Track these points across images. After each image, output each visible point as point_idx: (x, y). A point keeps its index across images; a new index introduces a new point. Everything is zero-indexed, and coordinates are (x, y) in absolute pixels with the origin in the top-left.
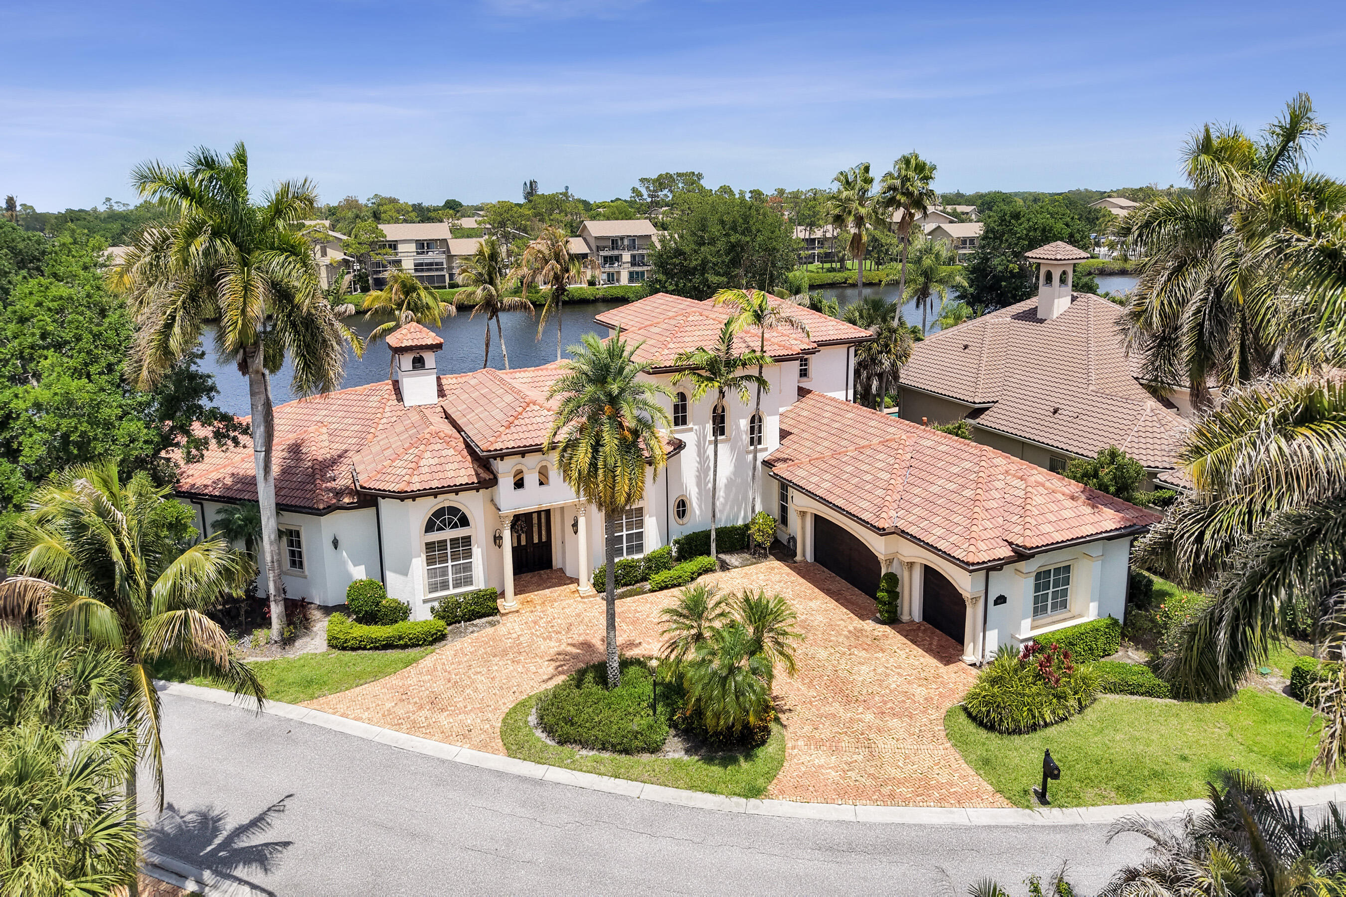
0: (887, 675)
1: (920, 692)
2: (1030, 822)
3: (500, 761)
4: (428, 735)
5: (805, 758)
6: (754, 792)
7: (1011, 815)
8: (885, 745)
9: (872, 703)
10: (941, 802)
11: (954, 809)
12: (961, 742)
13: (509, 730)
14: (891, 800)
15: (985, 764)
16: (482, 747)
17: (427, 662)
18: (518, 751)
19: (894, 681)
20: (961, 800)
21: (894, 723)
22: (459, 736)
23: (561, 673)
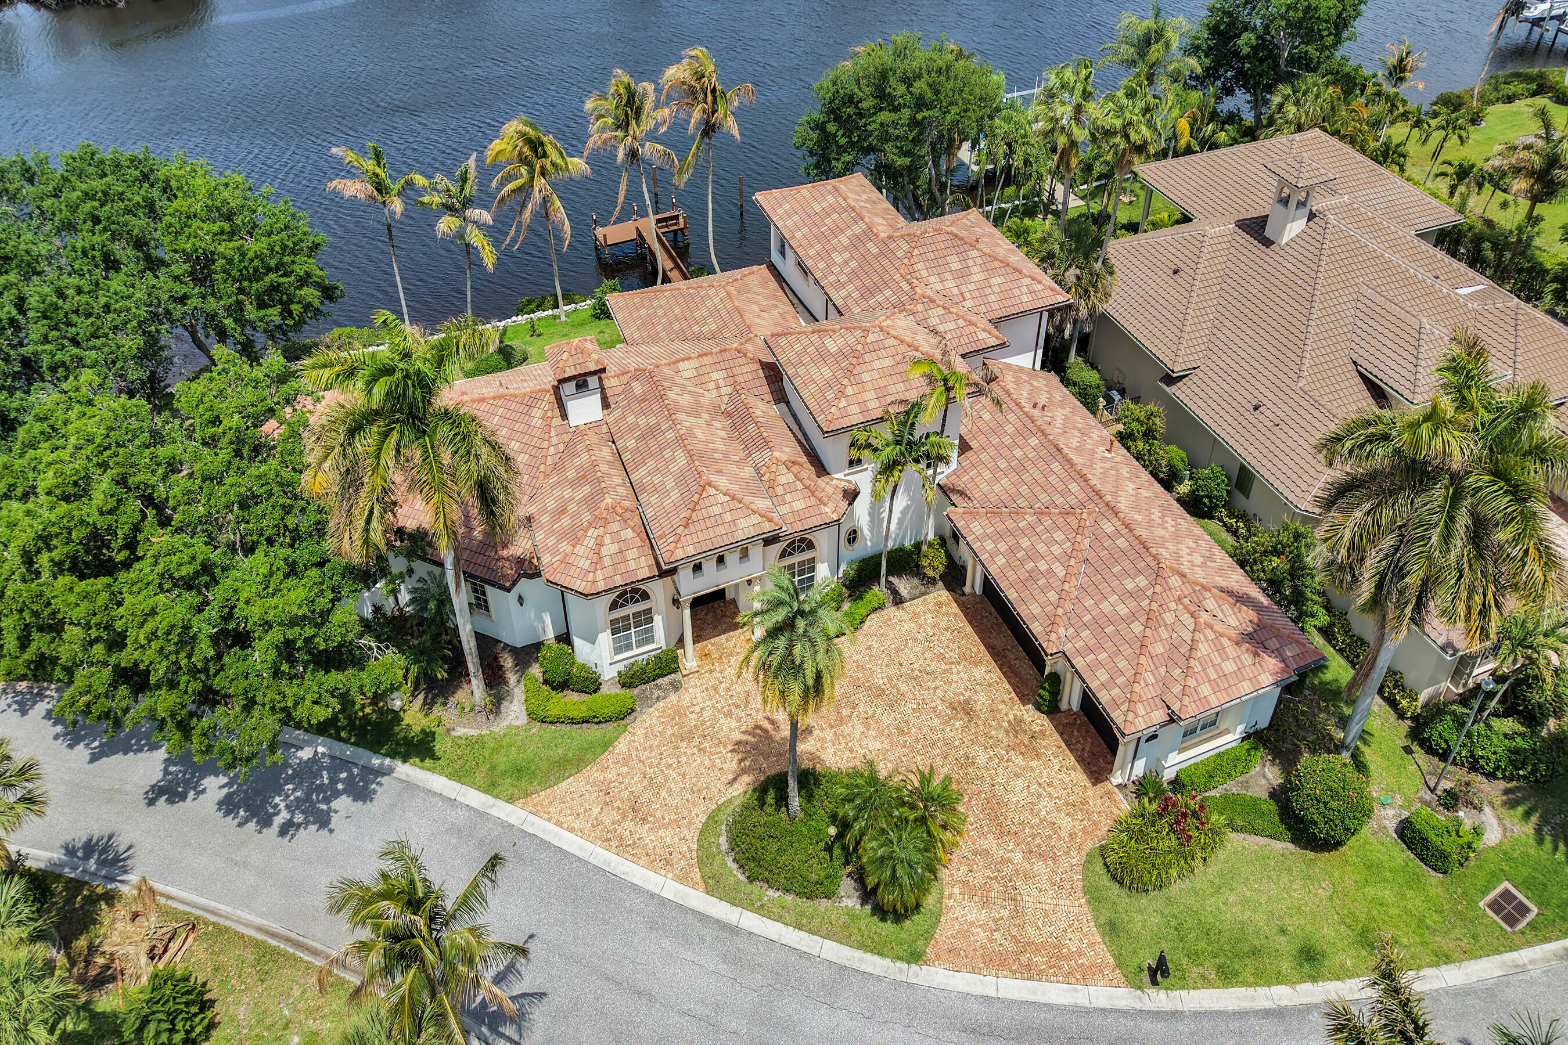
0: (1039, 796)
1: (1066, 823)
2: (1138, 1006)
3: (698, 899)
4: (635, 859)
5: (958, 912)
6: (915, 957)
7: (1124, 997)
8: (1029, 895)
9: (1021, 835)
10: (1069, 977)
11: (1079, 987)
12: (1094, 897)
13: (705, 856)
14: (1028, 972)
15: (1112, 929)
16: (683, 878)
17: (621, 746)
18: (714, 886)
19: (1045, 805)
20: (1085, 975)
21: (1039, 867)
22: (662, 861)
23: (744, 771)
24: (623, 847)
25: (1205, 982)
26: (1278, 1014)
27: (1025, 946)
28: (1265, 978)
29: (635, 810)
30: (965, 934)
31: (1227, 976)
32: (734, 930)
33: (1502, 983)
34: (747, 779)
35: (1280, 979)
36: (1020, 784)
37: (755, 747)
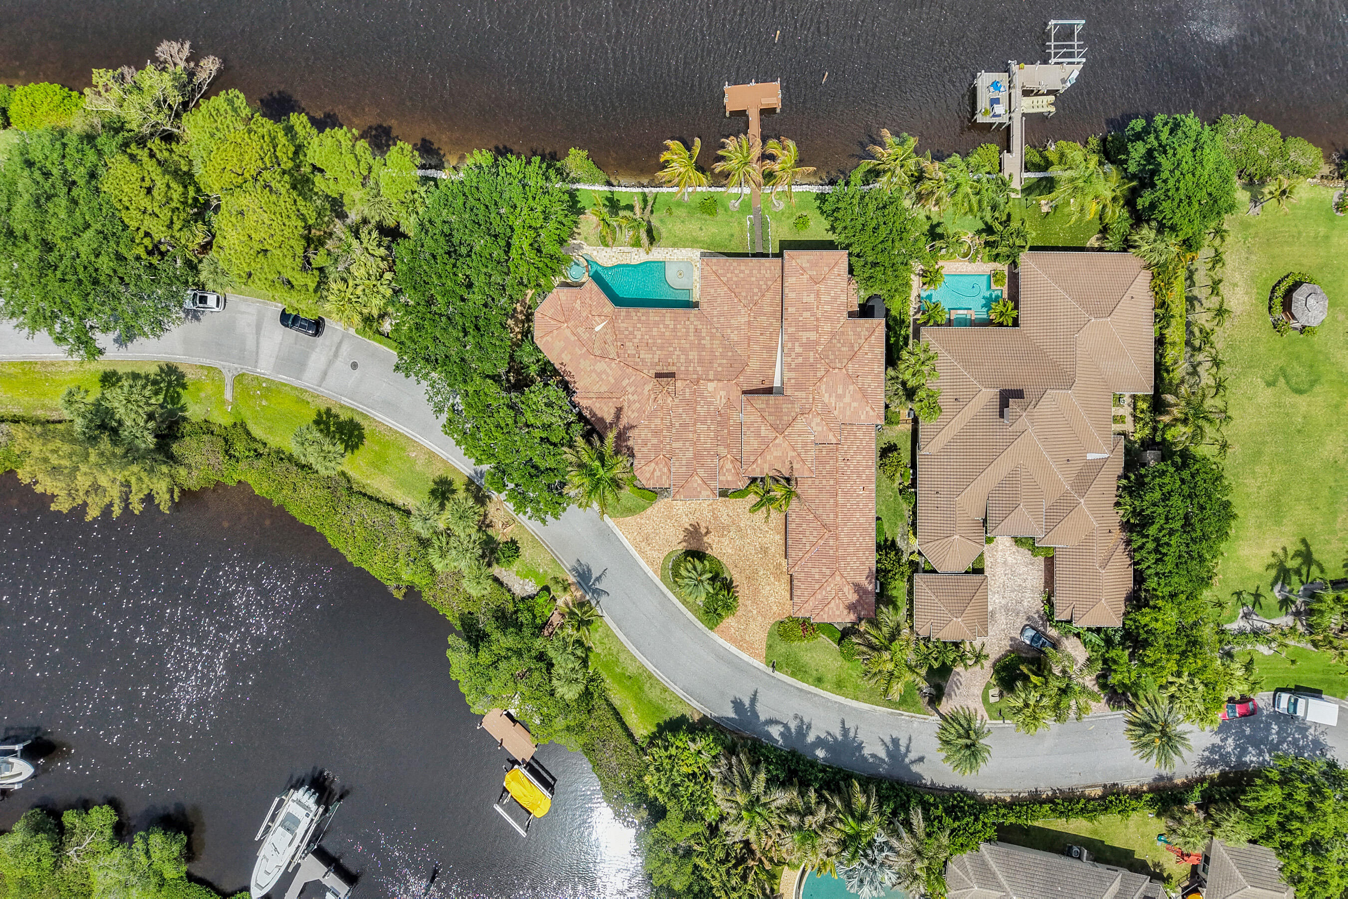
1: (775, 608)
3: (657, 580)
4: (643, 558)
6: (711, 629)
7: (762, 666)
8: (752, 626)
10: (751, 654)
11: (752, 658)
12: (770, 635)
13: (663, 568)
14: (740, 647)
15: (770, 647)
16: (655, 572)
17: (649, 511)
18: (663, 578)
19: (772, 599)
20: (755, 656)
21: (760, 618)
22: (651, 563)
23: (685, 541)
24: (641, 552)
25: (786, 673)
26: (801, 690)
27: (743, 640)
28: (802, 680)
29: (647, 539)
30: (728, 628)
31: (793, 675)
32: (665, 596)
33: (867, 712)
34: (685, 544)
35: (807, 682)
36: (768, 588)
37: (691, 533)
